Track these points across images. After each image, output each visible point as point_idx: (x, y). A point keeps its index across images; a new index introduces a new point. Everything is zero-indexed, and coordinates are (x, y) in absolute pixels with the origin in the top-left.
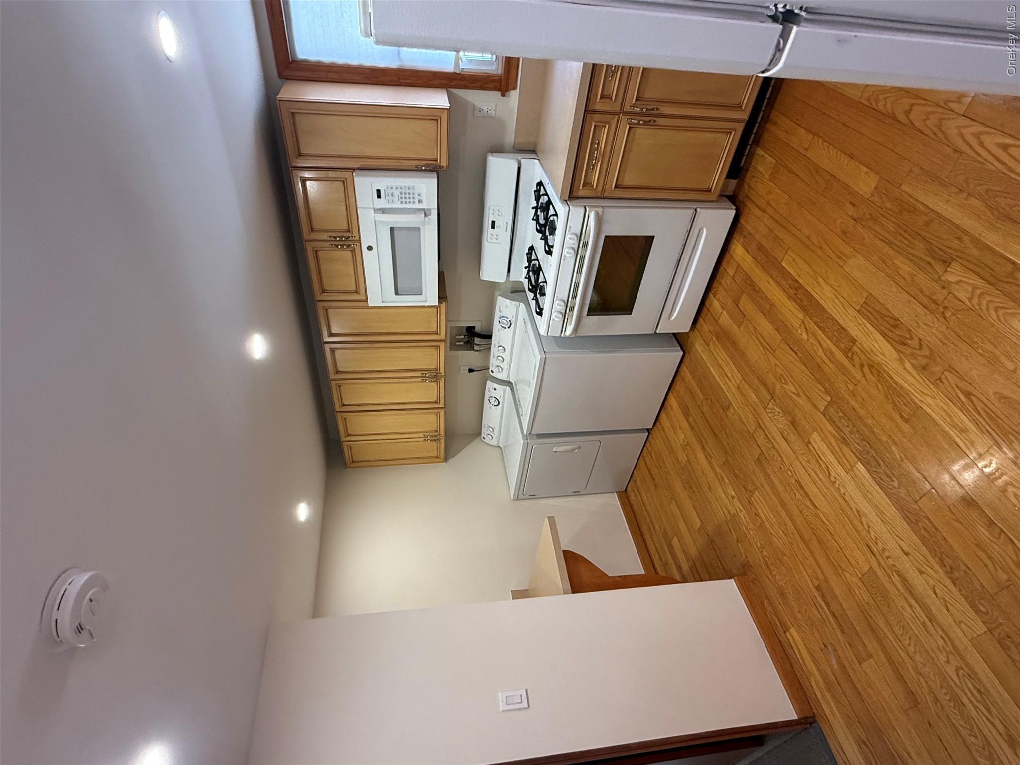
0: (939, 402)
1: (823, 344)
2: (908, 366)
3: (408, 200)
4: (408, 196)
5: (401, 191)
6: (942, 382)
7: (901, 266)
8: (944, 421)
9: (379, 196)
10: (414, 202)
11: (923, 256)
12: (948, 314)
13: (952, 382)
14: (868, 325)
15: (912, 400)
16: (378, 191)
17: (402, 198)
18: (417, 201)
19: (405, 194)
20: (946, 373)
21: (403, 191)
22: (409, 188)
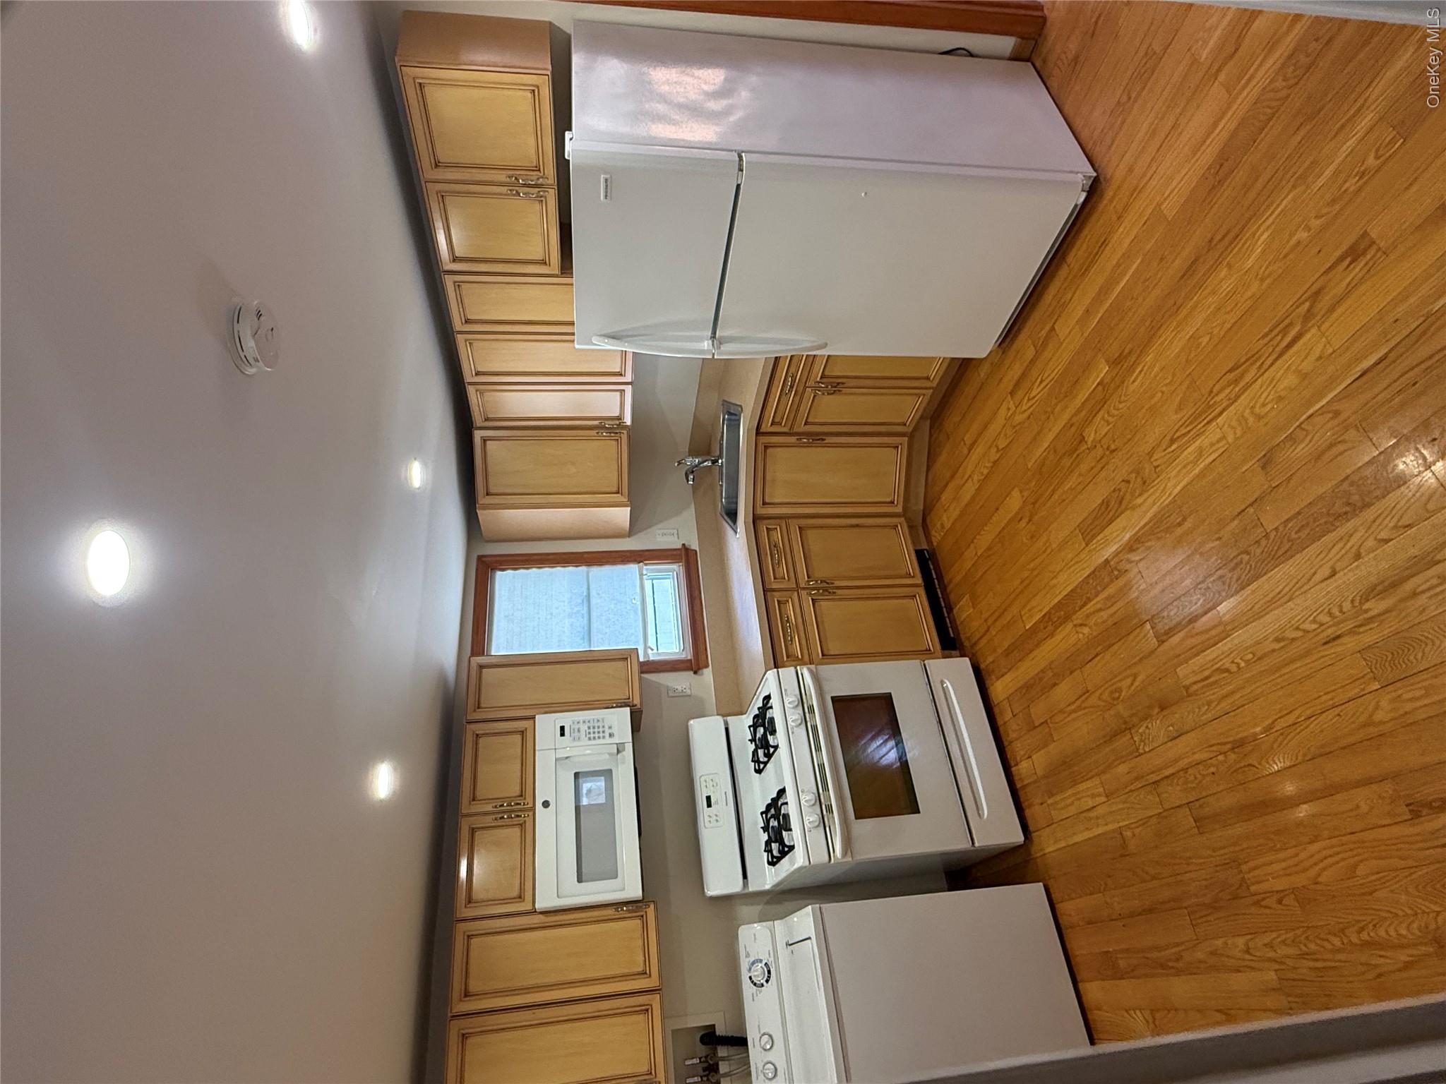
0: (1174, 473)
1: (1099, 606)
2: (1139, 501)
3: (597, 735)
4: (596, 730)
5: (589, 724)
6: (1158, 466)
7: (1069, 486)
8: (1189, 472)
9: (562, 734)
10: (604, 737)
11: (1071, 460)
12: (1113, 447)
13: (1159, 455)
14: (1099, 538)
15: (1167, 505)
16: (562, 728)
17: (589, 733)
18: (607, 735)
19: (594, 728)
20: (1152, 460)
21: (591, 725)
22: (598, 721)
